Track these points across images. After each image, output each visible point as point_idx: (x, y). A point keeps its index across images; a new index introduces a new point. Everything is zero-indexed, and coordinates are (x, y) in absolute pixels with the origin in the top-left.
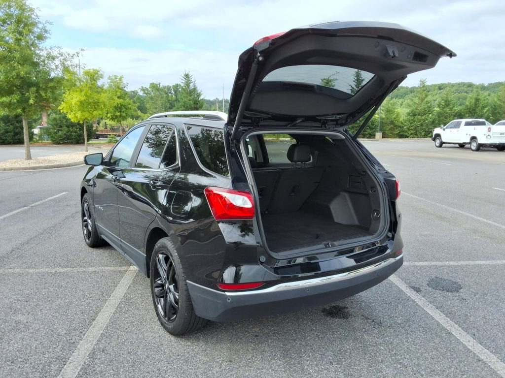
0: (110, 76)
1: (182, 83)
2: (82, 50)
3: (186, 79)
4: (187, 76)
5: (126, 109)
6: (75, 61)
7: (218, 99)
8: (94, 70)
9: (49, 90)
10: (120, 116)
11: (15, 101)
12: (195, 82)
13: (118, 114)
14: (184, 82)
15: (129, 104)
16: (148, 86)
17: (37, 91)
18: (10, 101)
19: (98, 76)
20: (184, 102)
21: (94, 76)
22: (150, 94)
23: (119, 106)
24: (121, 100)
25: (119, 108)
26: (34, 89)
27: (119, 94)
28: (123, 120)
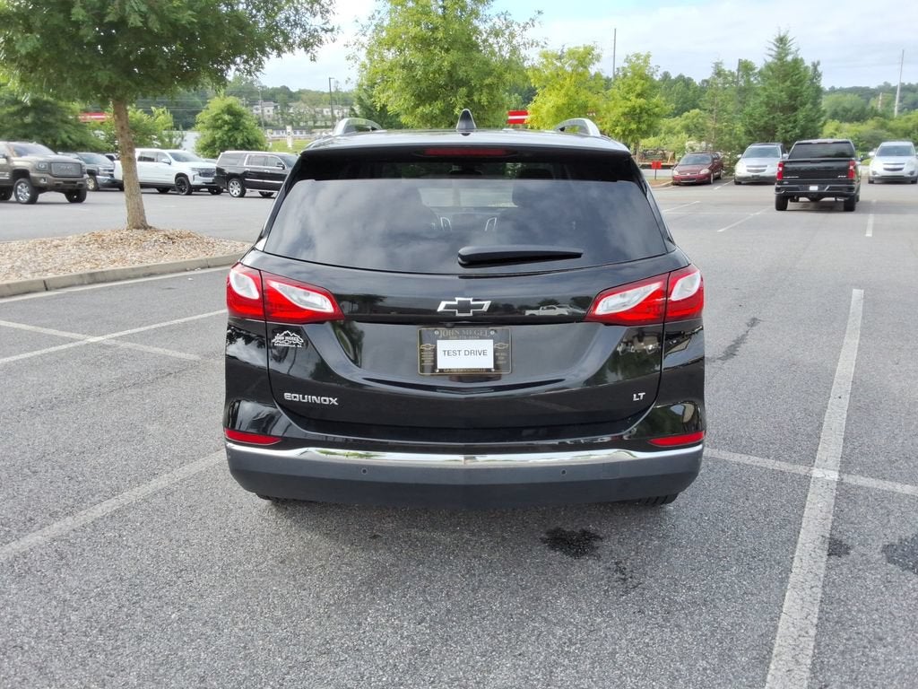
0: (628, 56)
1: (771, 55)
2: (539, 12)
3: (778, 47)
4: (782, 41)
5: (649, 115)
6: (531, 34)
7: (889, 85)
8: (585, 48)
9: (485, 91)
10: (639, 129)
11: (438, 112)
12: (797, 51)
13: (633, 126)
14: (773, 53)
15: (657, 107)
16: (734, 69)
17: (470, 95)
18: (432, 111)
19: (593, 58)
20: (767, 96)
21: (584, 58)
22: (737, 83)
23: (638, 111)
24: (641, 101)
25: (634, 114)
26: (463, 90)
27: (638, 89)
28: (643, 138)
